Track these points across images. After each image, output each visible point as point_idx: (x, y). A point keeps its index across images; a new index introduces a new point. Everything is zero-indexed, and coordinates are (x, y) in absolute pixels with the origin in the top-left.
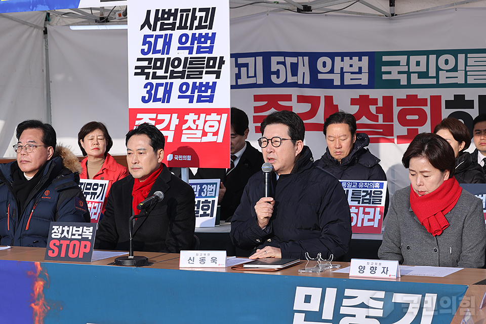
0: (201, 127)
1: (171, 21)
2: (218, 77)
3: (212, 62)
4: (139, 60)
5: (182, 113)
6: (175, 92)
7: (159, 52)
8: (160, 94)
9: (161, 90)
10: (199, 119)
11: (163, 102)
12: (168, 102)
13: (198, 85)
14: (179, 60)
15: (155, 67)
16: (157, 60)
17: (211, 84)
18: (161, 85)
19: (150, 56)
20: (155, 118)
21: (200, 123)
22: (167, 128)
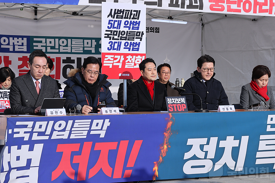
0: (133, 62)
1: (121, 15)
2: (141, 40)
3: (138, 33)
4: (106, 31)
5: (125, 55)
6: (123, 46)
7: (115, 28)
8: (116, 47)
9: (116, 45)
10: (133, 58)
11: (117, 50)
12: (119, 50)
13: (132, 43)
14: (124, 32)
15: (114, 35)
16: (114, 31)
17: (138, 43)
18: (116, 42)
19: (111, 29)
20: (113, 57)
21: (133, 60)
22: (119, 62)
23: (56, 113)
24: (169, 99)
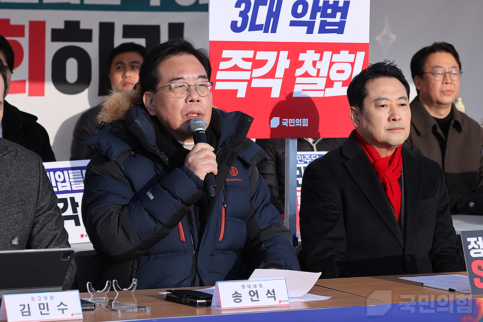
0: (324, 73)
5: (295, 50)
6: (286, 15)
8: (261, 19)
9: (263, 11)
10: (321, 59)
11: (266, 31)
12: (274, 30)
13: (321, 4)
17: (341, 4)
18: (264, 3)
20: (252, 57)
21: (323, 66)
22: (271, 75)
23: (44, 312)
24: (475, 239)
